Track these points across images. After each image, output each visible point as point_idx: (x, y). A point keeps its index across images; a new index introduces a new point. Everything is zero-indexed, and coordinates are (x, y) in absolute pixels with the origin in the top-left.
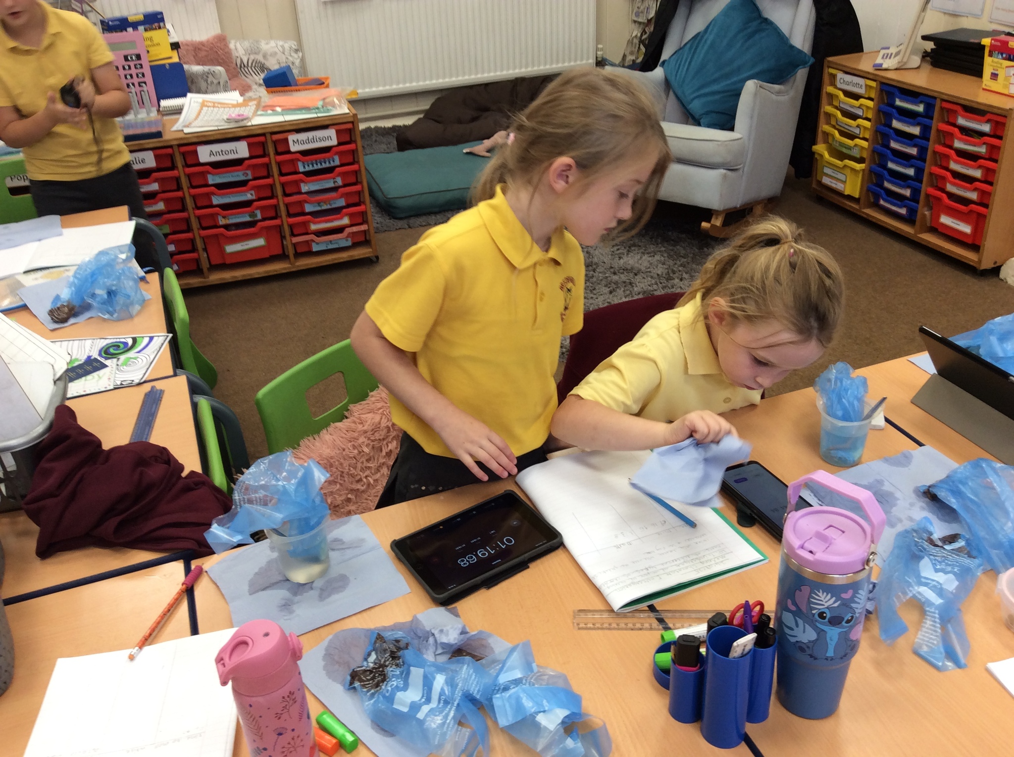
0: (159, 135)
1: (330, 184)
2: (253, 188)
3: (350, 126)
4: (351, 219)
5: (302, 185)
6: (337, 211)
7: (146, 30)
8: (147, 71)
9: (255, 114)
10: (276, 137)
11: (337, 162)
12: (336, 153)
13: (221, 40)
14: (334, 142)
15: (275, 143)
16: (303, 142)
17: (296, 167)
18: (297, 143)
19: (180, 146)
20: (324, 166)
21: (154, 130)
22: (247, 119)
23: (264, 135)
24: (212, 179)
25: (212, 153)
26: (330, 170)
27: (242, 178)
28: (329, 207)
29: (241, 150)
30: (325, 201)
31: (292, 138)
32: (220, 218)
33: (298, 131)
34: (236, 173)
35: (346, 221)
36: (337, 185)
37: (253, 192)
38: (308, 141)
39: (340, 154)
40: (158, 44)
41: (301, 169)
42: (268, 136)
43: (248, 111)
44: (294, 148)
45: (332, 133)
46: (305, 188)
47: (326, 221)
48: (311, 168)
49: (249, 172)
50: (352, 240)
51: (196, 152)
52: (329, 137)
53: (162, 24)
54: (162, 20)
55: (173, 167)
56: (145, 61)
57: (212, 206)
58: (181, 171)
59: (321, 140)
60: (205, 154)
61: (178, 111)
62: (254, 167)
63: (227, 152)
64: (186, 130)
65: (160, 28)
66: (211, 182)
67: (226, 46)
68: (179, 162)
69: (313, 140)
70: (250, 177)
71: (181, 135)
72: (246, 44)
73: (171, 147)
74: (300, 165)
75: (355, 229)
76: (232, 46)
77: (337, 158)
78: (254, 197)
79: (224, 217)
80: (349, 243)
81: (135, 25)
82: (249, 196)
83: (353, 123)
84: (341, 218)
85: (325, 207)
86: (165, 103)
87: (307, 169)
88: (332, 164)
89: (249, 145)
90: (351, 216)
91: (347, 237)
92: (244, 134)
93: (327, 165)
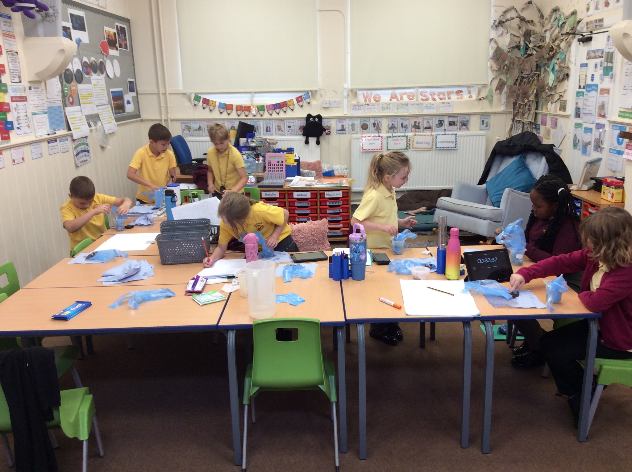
0: (282, 186)
1: (337, 211)
2: (310, 209)
3: (348, 191)
4: (343, 225)
5: (327, 210)
6: (338, 222)
7: (287, 153)
8: (284, 167)
9: (316, 184)
10: (321, 192)
11: (341, 203)
12: (341, 200)
13: (319, 163)
14: (341, 196)
15: (320, 194)
16: (330, 195)
17: (326, 203)
18: (328, 195)
19: (288, 191)
20: (336, 204)
21: (281, 185)
22: (313, 185)
23: (316, 191)
24: (297, 204)
25: (298, 195)
26: (338, 206)
27: (307, 205)
28: (336, 219)
29: (308, 195)
30: (335, 217)
31: (326, 193)
32: (297, 218)
33: (329, 191)
34: (305, 203)
35: (341, 225)
36: (340, 212)
37: (310, 210)
38: (332, 195)
39: (343, 200)
40: (290, 159)
41: (328, 204)
42: (318, 191)
43: (313, 183)
44: (326, 197)
45: (341, 192)
46: (328, 211)
47: (334, 225)
48: (331, 204)
49: (310, 203)
50: (343, 233)
51: (293, 194)
52: (340, 194)
53: (293, 152)
54: (293, 151)
55: (285, 198)
56: (284, 164)
57: (295, 214)
58: (286, 200)
59: (337, 195)
60: (296, 195)
61: (291, 181)
62: (311, 202)
63: (303, 195)
64: (291, 186)
65: (292, 153)
66: (296, 205)
67: (320, 165)
68: (287, 197)
69: (334, 194)
70: (310, 205)
71: (289, 188)
72: (328, 165)
73: (285, 191)
74: (328, 203)
75: (344, 229)
76: (323, 165)
77: (341, 202)
78: (310, 213)
79: (298, 218)
80: (341, 234)
81: (283, 151)
82: (308, 212)
83: (349, 190)
84: (340, 224)
85: (334, 219)
86: (288, 178)
87: (330, 205)
88: (339, 204)
89: (311, 194)
90: (344, 224)
91: (341, 232)
92: (310, 189)
93: (338, 204)
